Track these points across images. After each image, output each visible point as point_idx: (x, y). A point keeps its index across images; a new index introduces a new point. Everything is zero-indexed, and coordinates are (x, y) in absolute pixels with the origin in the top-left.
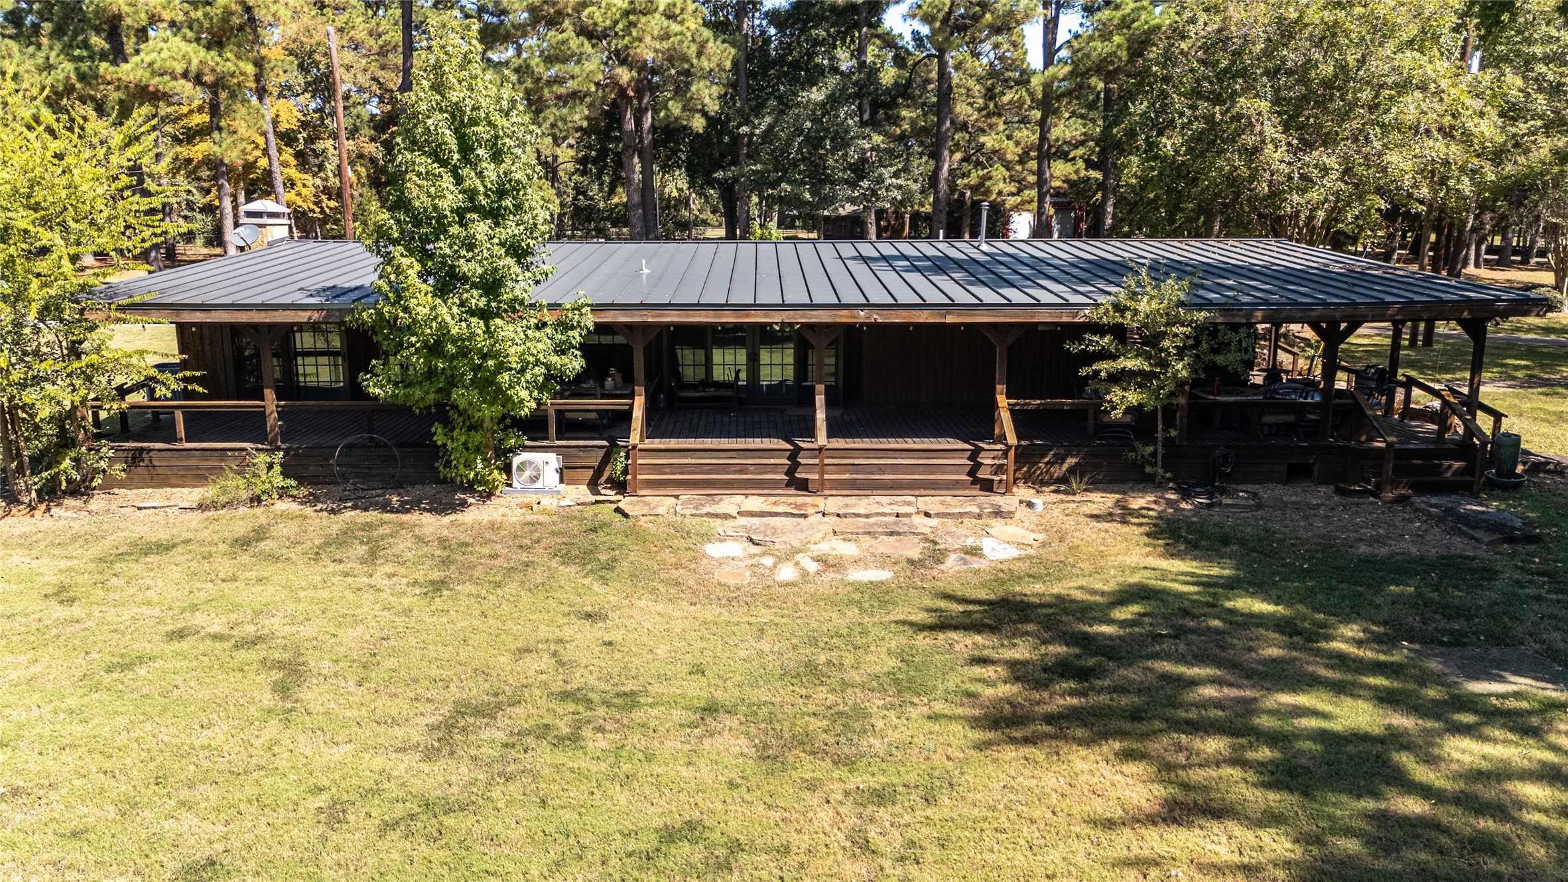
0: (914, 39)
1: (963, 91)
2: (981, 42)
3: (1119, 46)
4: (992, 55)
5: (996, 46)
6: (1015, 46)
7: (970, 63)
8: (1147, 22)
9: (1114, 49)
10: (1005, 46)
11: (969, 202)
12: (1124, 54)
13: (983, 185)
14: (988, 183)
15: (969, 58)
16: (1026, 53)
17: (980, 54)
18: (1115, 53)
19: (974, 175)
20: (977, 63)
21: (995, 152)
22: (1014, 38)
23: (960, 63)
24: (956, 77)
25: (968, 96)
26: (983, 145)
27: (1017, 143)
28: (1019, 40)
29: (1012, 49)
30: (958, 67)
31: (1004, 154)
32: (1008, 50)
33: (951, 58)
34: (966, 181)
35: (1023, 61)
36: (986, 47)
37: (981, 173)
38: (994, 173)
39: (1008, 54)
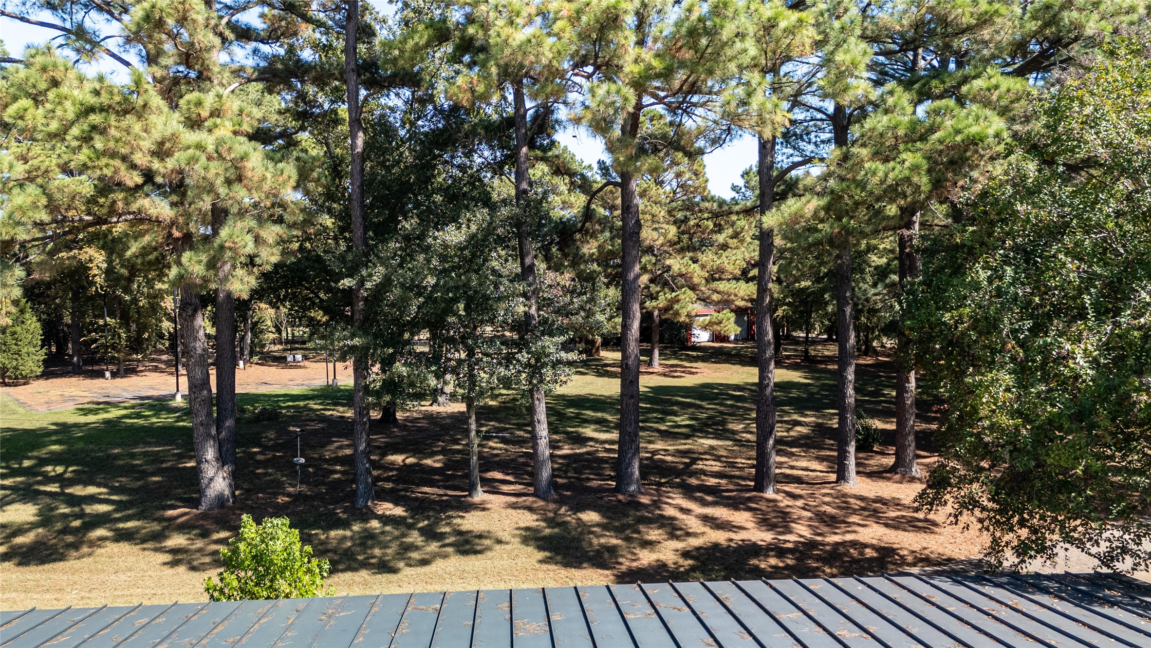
0: (601, 169)
1: (649, 217)
2: (665, 170)
3: (915, 168)
4: (674, 184)
5: (678, 175)
6: (696, 175)
7: (654, 191)
8: (958, 132)
9: (907, 173)
10: (687, 176)
11: (657, 320)
12: (923, 181)
13: (672, 308)
14: (676, 307)
15: (653, 186)
16: (707, 181)
17: (662, 182)
18: (908, 179)
19: (661, 297)
20: (661, 191)
21: (681, 275)
22: (695, 167)
23: (645, 191)
24: (640, 203)
25: (653, 221)
26: (669, 268)
27: (703, 267)
28: (701, 169)
29: (694, 177)
30: (642, 195)
31: (691, 278)
32: (690, 179)
33: (637, 184)
34: (654, 304)
35: (705, 189)
36: (669, 176)
37: (669, 296)
38: (682, 297)
39: (690, 182)
